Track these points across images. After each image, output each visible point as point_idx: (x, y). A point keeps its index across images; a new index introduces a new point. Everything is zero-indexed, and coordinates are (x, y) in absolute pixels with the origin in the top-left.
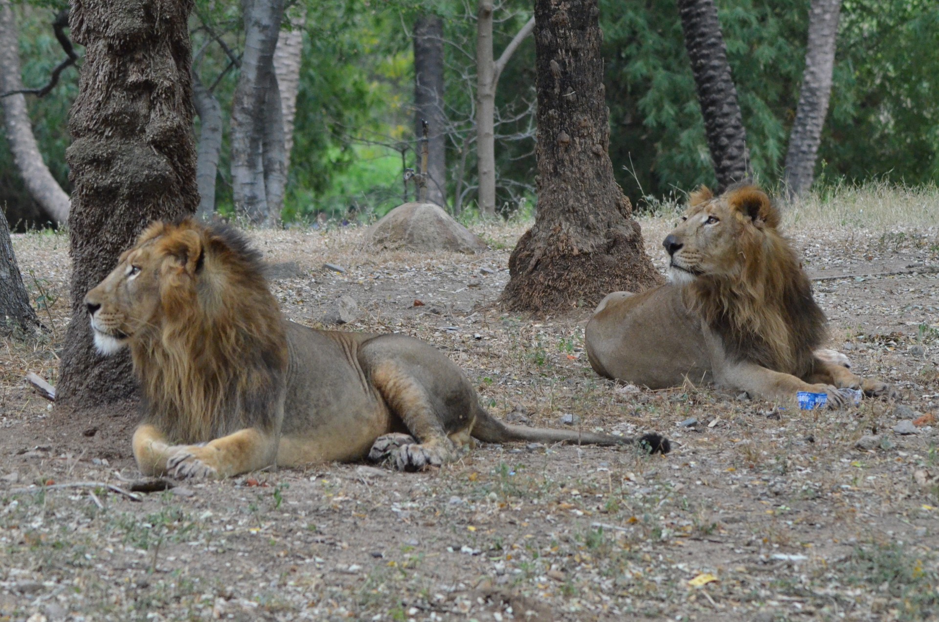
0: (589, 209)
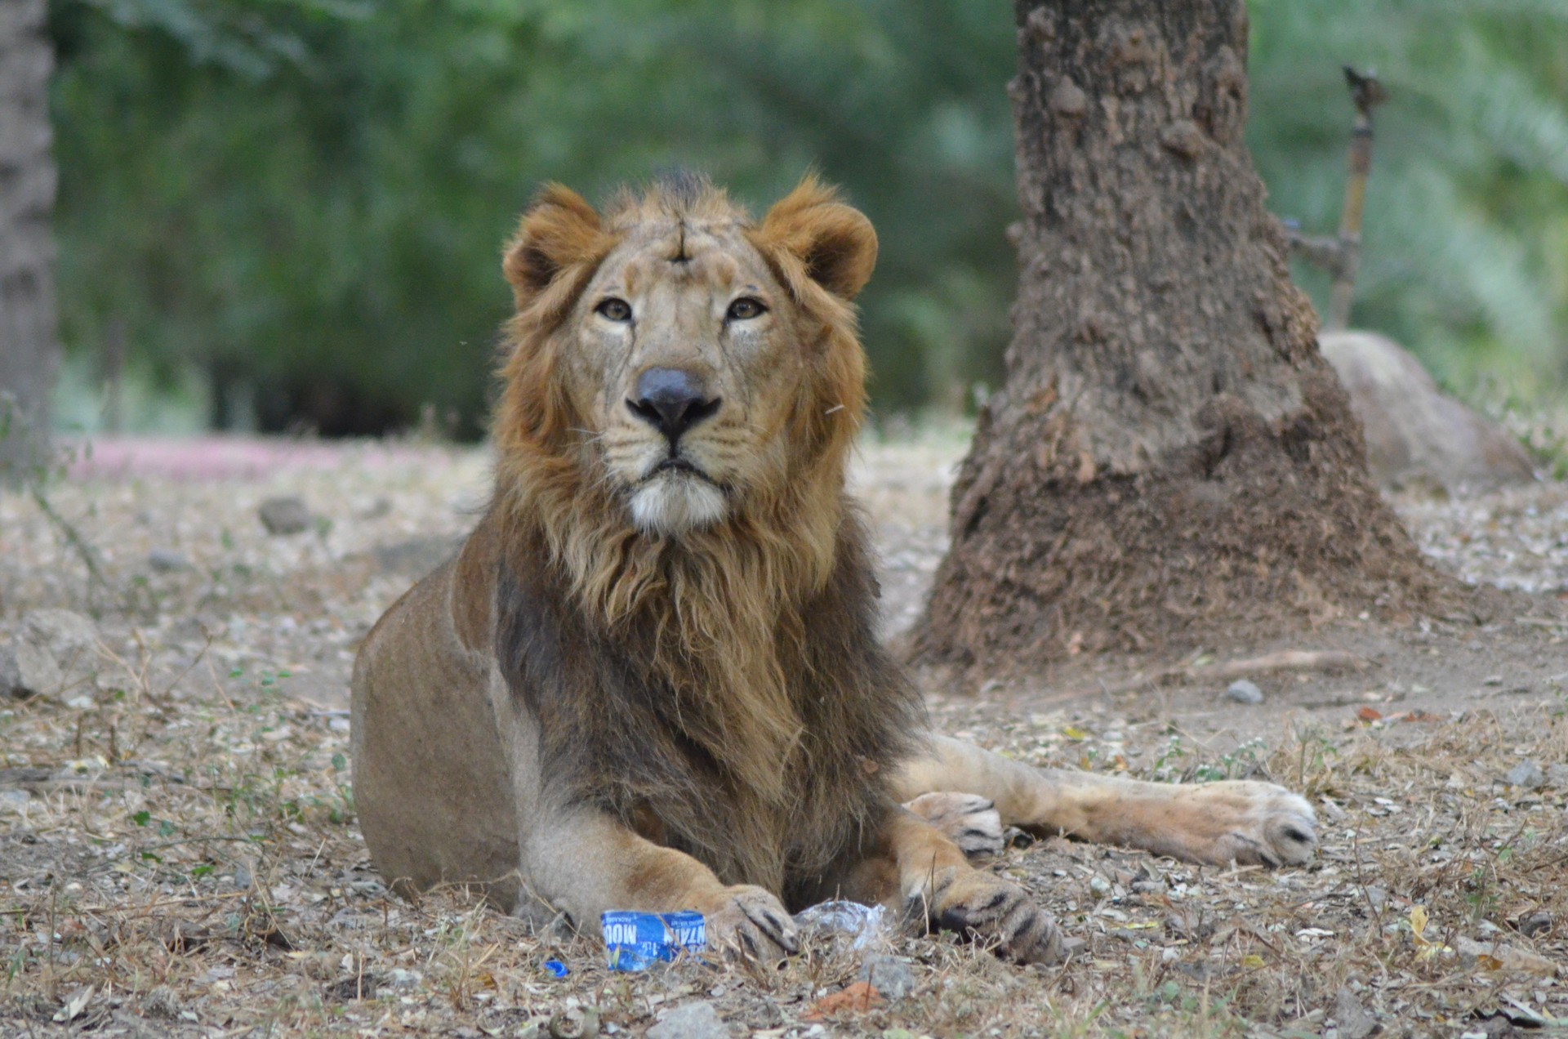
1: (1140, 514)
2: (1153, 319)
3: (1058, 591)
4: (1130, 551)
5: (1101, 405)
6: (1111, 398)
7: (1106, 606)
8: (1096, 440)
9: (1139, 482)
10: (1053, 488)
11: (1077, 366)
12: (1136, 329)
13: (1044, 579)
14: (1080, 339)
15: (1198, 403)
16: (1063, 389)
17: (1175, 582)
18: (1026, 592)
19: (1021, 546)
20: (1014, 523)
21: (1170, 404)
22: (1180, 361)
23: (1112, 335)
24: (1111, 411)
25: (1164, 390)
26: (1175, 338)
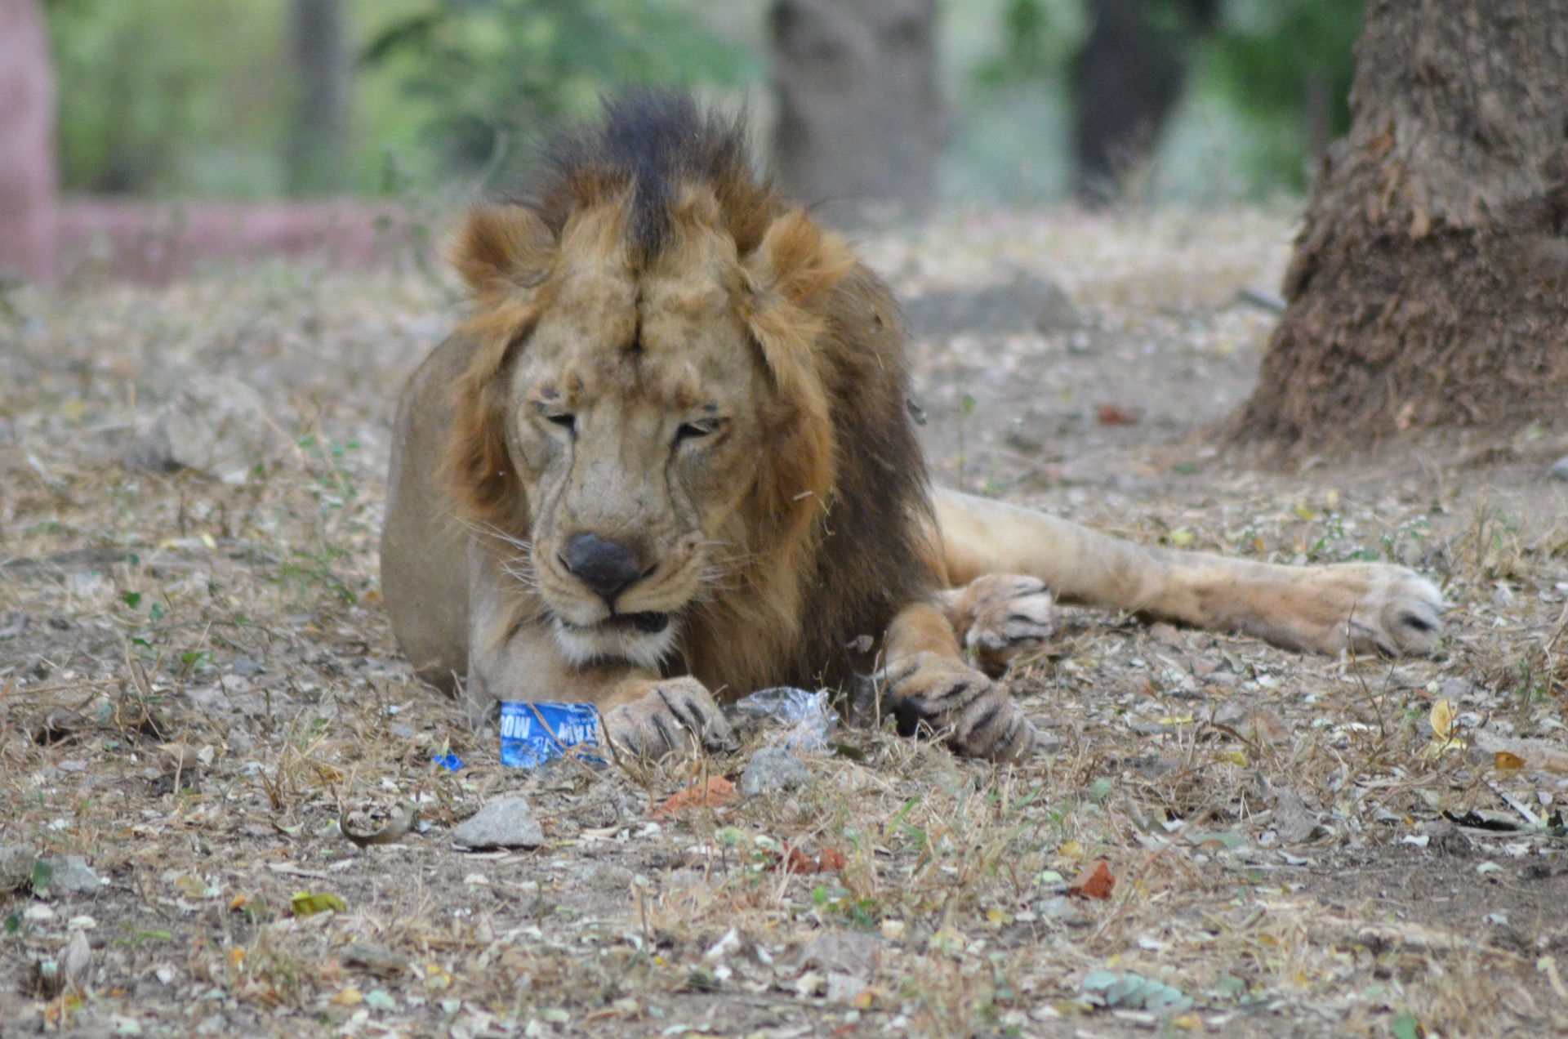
0: (1491, 71)
1: (1479, 273)
2: (1497, 57)
3: (1390, 358)
4: (1468, 313)
5: (1440, 152)
6: (1451, 145)
7: (1440, 375)
8: (1431, 192)
9: (1478, 237)
10: (1386, 244)
11: (1416, 110)
12: (1479, 70)
13: (1376, 344)
14: (1418, 80)
15: (1546, 150)
16: (1401, 135)
17: (1517, 348)
18: (1356, 359)
19: (1351, 308)
20: (1344, 283)
21: (1515, 151)
22: (1527, 104)
23: (1452, 76)
24: (1452, 160)
25: (1508, 135)
26: (1522, 77)
